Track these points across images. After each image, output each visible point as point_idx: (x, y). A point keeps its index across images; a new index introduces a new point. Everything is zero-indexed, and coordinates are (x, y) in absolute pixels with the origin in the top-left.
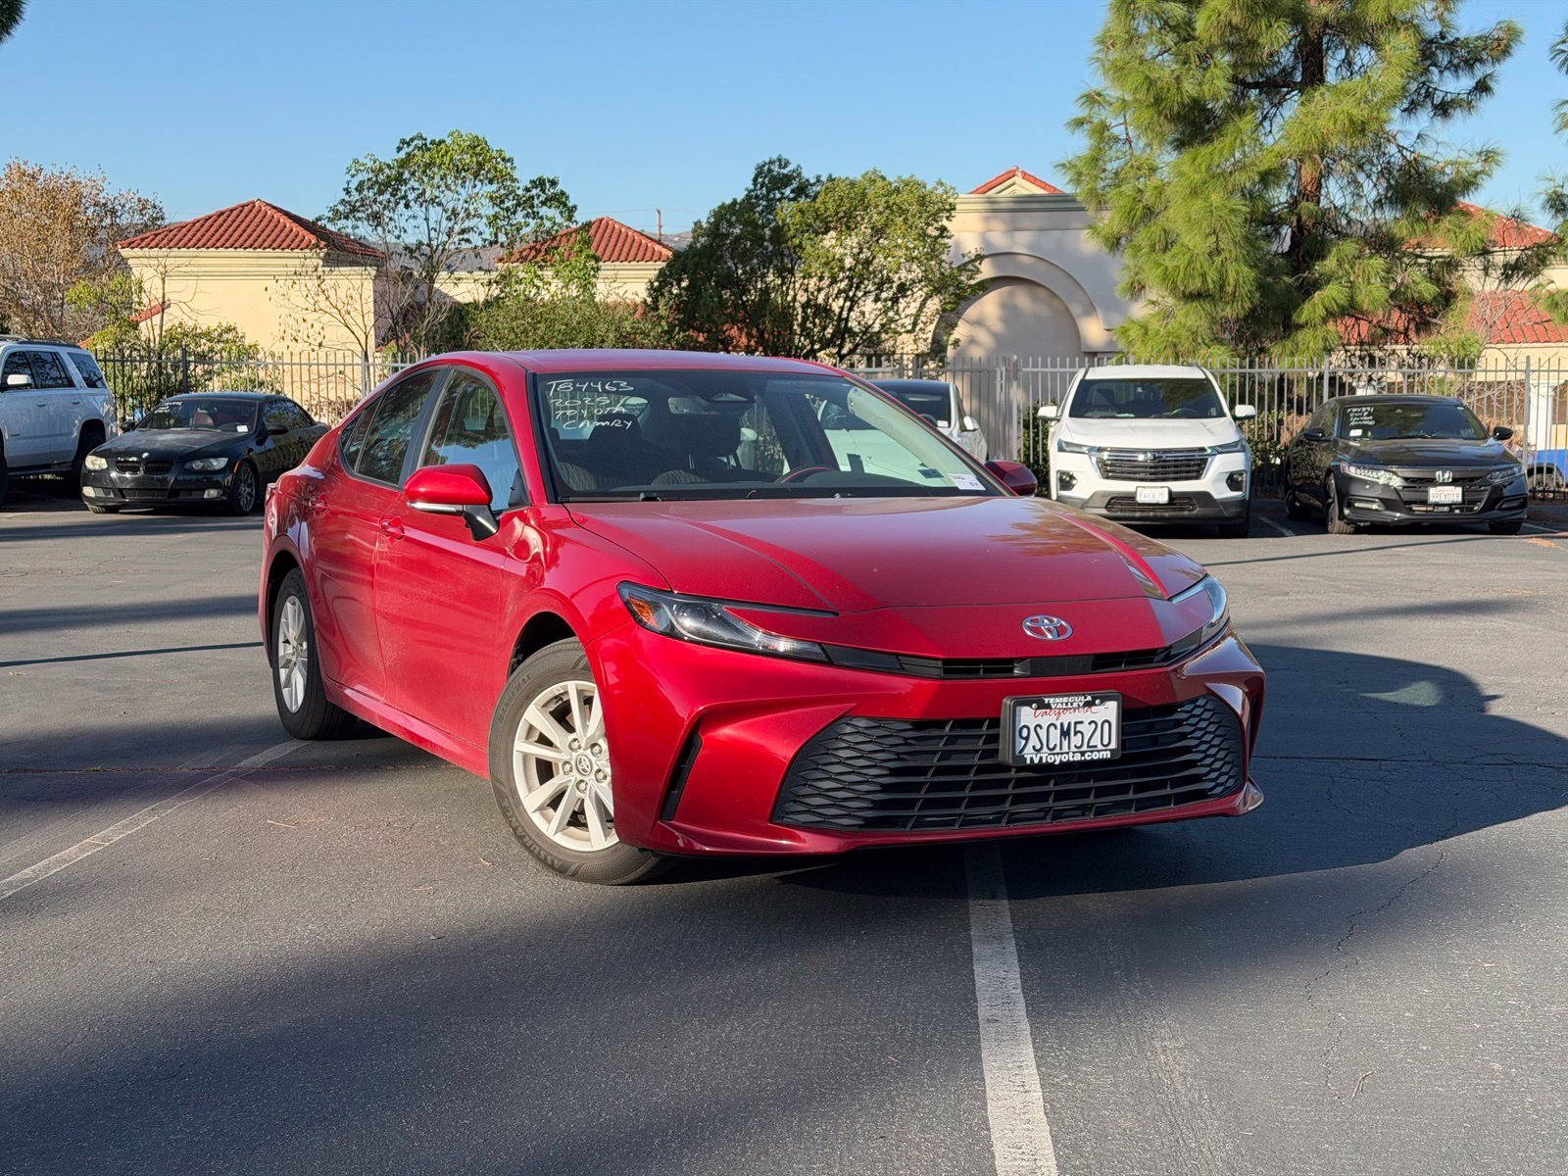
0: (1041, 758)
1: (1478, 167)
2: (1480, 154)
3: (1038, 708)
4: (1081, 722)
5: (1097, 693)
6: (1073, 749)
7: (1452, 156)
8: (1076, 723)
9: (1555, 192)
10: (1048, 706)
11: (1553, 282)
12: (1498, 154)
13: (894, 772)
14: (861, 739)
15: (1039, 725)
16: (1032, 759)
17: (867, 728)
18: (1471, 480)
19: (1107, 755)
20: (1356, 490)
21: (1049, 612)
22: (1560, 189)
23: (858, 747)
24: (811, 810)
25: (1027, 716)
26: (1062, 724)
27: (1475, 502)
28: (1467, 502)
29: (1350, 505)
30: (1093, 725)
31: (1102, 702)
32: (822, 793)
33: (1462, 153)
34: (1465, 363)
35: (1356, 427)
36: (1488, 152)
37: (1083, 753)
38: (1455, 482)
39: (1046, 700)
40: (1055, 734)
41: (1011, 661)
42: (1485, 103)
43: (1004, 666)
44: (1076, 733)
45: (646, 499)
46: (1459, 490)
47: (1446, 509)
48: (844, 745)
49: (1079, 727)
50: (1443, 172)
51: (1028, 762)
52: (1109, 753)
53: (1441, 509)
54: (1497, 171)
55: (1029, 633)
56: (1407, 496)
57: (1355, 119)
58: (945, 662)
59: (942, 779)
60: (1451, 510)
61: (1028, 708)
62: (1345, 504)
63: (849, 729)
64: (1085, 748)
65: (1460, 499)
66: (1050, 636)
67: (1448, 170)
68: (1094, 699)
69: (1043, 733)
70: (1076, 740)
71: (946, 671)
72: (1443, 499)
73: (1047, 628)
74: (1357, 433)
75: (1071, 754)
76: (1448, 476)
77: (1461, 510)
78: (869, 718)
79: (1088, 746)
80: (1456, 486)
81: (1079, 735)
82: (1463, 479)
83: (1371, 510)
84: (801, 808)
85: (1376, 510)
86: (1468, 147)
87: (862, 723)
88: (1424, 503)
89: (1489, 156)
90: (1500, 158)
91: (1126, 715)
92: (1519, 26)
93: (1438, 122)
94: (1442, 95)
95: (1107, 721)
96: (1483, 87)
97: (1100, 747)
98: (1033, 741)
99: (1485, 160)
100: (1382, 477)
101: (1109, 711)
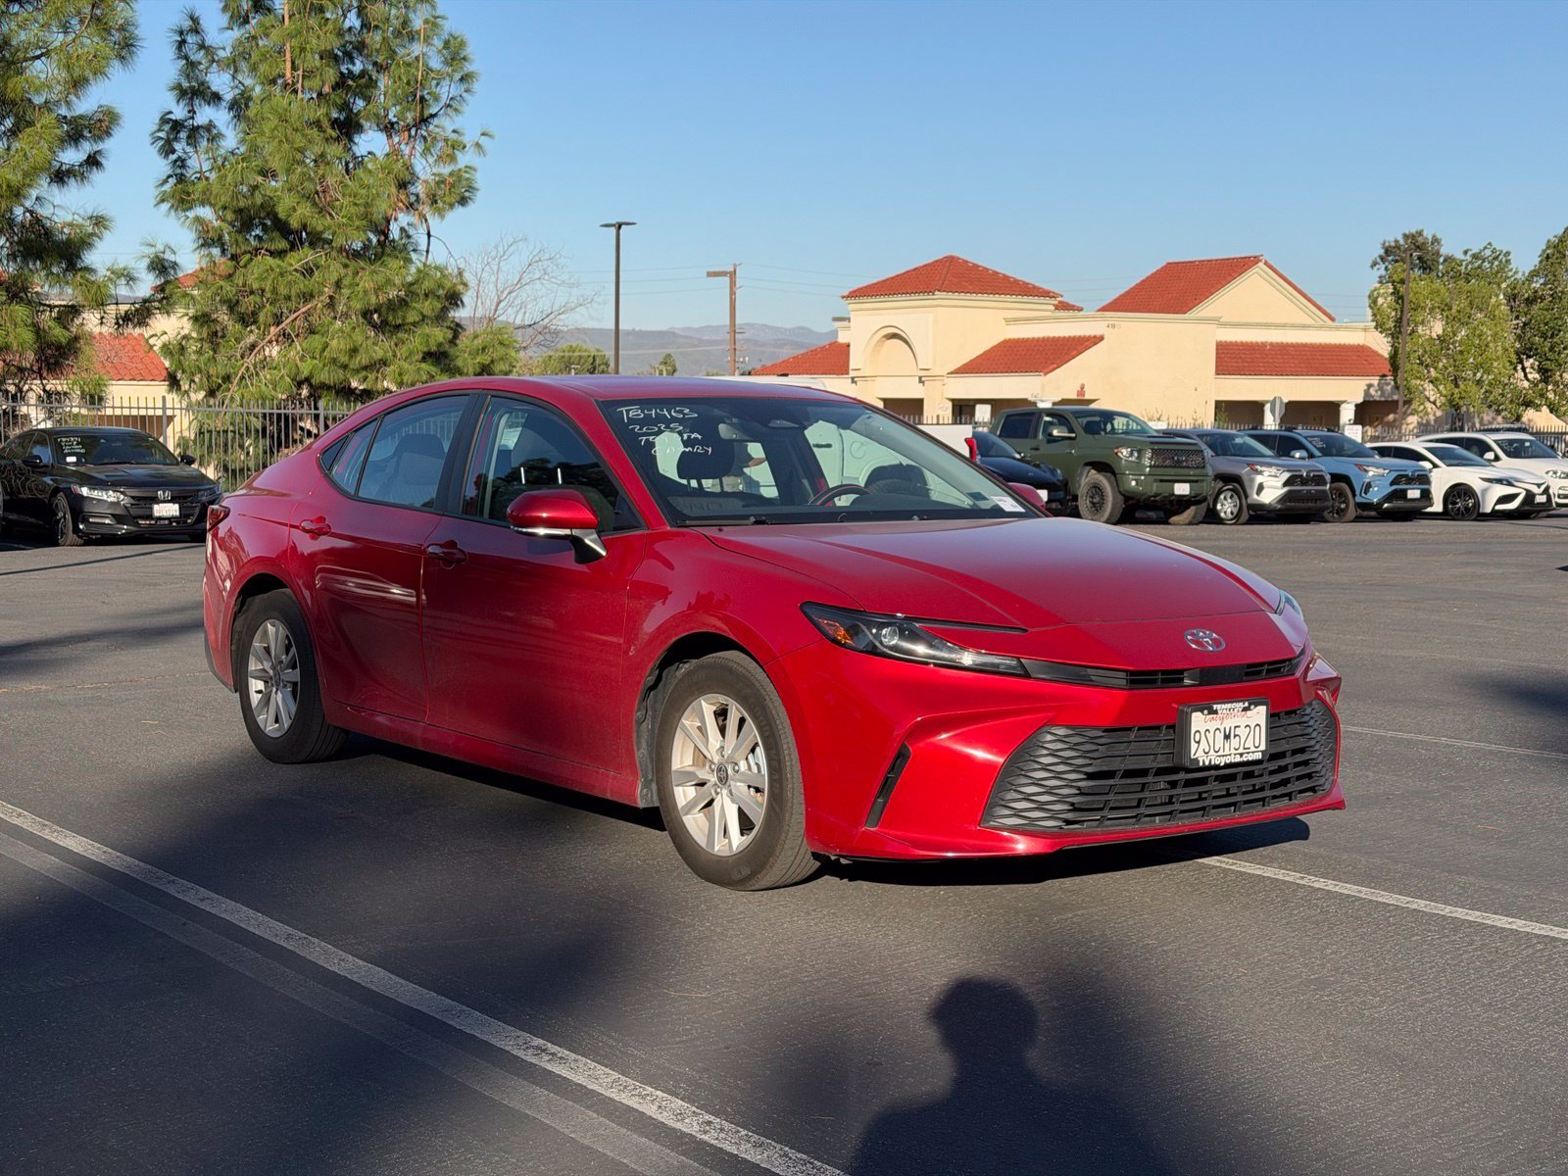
0: (1211, 760)
1: (90, 230)
2: (91, 218)
3: (1209, 714)
4: (1239, 727)
5: (1252, 698)
6: (1233, 751)
7: (69, 218)
8: (1235, 727)
9: (157, 257)
10: (1216, 712)
11: (166, 333)
12: (106, 220)
13: (1090, 776)
14: (1060, 746)
15: (1207, 730)
16: (1204, 761)
17: (1066, 736)
18: (185, 498)
19: (1258, 756)
20: (88, 508)
21: (1203, 626)
22: (162, 255)
23: (1058, 753)
24: (1017, 814)
25: (1198, 721)
26: (1225, 729)
27: (188, 516)
28: (184, 515)
29: (85, 521)
30: (1248, 728)
31: (1256, 706)
32: (1027, 798)
33: (76, 217)
34: (95, 399)
35: (71, 455)
36: (97, 217)
37: (1241, 755)
38: (173, 500)
39: (1215, 707)
40: (1220, 736)
41: (1181, 672)
42: (96, 176)
43: (1174, 677)
44: (1235, 736)
45: (757, 523)
46: (177, 506)
47: (167, 522)
48: (1045, 752)
49: (1238, 731)
50: (62, 232)
51: (1201, 764)
52: (1260, 754)
53: (162, 522)
54: (107, 234)
55: (1194, 646)
56: (134, 512)
57: (12, 184)
58: (1132, 673)
59: (1128, 781)
60: (171, 523)
61: (1199, 714)
62: (80, 519)
63: (1049, 737)
64: (1241, 751)
65: (178, 514)
66: (1211, 649)
67: (65, 230)
68: (1250, 704)
69: (1210, 736)
70: (1235, 742)
71: (1132, 682)
72: (164, 514)
73: (1205, 640)
74: (71, 459)
75: (1233, 756)
76: (168, 495)
77: (178, 523)
78: (1068, 727)
79: (1244, 749)
80: (174, 503)
81: (1237, 738)
82: (179, 498)
83: (104, 524)
84: (1008, 812)
85: (108, 524)
86: (82, 213)
87: (1061, 731)
88: (150, 517)
89: (99, 221)
90: (107, 223)
91: (1272, 716)
92: (118, 110)
93: (55, 187)
94: (58, 164)
95: (1258, 725)
96: (93, 161)
97: (1254, 749)
98: (1204, 745)
99: (96, 224)
100: (110, 496)
101: (1260, 714)
